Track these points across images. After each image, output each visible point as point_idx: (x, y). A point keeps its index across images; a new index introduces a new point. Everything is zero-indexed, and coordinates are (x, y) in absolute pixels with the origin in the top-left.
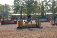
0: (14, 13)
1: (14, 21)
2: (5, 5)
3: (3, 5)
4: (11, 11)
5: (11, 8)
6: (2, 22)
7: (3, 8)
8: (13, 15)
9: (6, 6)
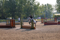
0: (57, 13)
1: (57, 21)
2: (47, 4)
3: (45, 5)
4: (54, 11)
5: (54, 7)
6: (45, 22)
7: (45, 8)
8: (56, 15)
9: (49, 6)
